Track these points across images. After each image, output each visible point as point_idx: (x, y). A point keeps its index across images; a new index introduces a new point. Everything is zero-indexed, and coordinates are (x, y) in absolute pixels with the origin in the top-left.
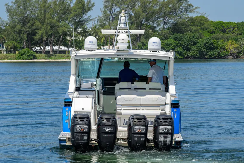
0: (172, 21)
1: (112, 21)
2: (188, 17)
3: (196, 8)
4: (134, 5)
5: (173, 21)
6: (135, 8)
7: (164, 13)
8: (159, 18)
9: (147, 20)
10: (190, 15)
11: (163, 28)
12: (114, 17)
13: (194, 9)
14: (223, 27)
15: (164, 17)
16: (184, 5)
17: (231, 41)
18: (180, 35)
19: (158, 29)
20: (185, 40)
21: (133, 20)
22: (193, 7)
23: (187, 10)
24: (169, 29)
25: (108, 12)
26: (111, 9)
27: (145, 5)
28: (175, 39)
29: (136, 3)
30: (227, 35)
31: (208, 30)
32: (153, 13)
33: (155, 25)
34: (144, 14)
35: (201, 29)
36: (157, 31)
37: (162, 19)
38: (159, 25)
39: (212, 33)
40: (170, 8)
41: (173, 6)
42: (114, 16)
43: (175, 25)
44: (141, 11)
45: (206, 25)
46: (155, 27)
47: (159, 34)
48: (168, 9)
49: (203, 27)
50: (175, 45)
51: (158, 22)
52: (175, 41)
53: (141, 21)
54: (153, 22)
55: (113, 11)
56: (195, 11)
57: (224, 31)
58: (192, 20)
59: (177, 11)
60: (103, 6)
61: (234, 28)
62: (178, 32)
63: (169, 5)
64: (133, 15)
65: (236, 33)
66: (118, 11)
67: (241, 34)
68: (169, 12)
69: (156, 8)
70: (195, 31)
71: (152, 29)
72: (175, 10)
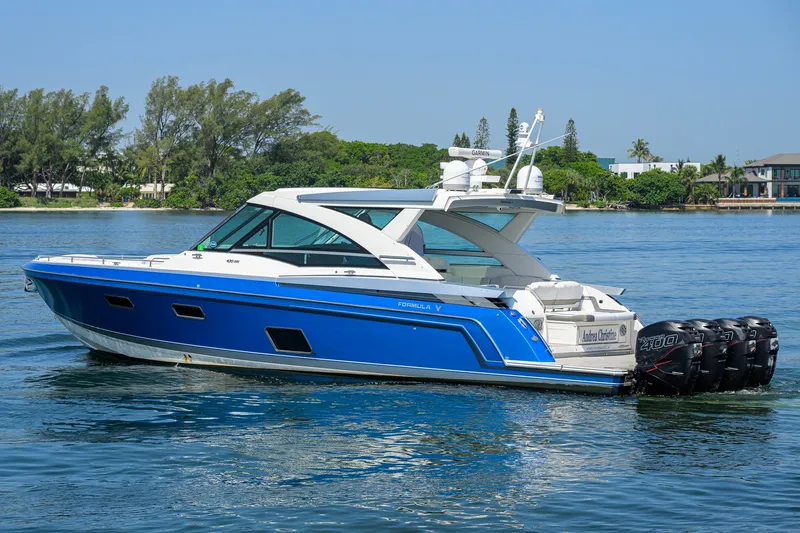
0: (271, 140)
1: (162, 138)
2: (300, 133)
3: (316, 117)
4: (202, 111)
5: (273, 140)
6: (204, 116)
7: (257, 125)
8: (246, 134)
9: (226, 137)
10: (305, 129)
11: (255, 152)
12: (166, 132)
13: (310, 120)
14: (364, 152)
15: (256, 134)
16: (294, 111)
17: (377, 178)
18: (285, 166)
19: (244, 154)
20: (294, 176)
21: (199, 138)
22: (309, 115)
23: (298, 121)
24: (265, 155)
25: (155, 123)
26: (160, 117)
27: (222, 111)
28: (277, 173)
29: (206, 106)
30: (370, 167)
31: (337, 157)
32: (236, 126)
33: (240, 147)
34: (221, 127)
35: (323, 155)
36: (244, 158)
37: (252, 136)
38: (247, 146)
39: (343, 163)
40: (267, 116)
41: (273, 113)
42: (165, 130)
43: (277, 147)
44: (214, 122)
45: (333, 148)
46: (239, 151)
47: (247, 163)
48: (264, 118)
49: (326, 152)
50: (275, 183)
51: (245, 141)
52: (276, 177)
53: (215, 140)
54: (236, 142)
55: (164, 120)
56: (314, 122)
57: (365, 160)
58: (307, 138)
59: (280, 121)
60: (145, 111)
61: (382, 155)
62: (282, 160)
63: (266, 111)
64: (200, 127)
65: (387, 163)
66: (172, 121)
67: (395, 166)
68: (266, 125)
69: (242, 116)
70: (313, 159)
71: (234, 155)
72: (276, 120)
